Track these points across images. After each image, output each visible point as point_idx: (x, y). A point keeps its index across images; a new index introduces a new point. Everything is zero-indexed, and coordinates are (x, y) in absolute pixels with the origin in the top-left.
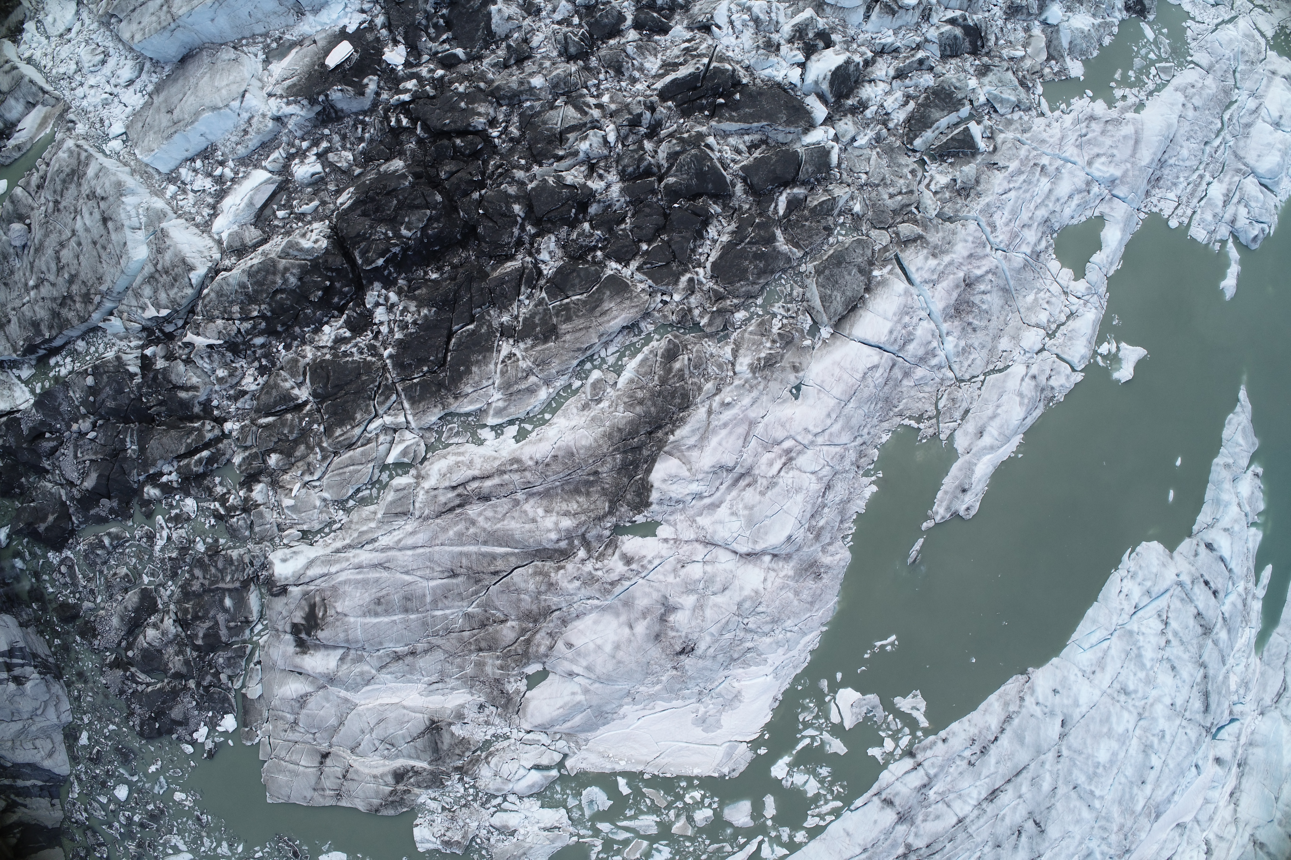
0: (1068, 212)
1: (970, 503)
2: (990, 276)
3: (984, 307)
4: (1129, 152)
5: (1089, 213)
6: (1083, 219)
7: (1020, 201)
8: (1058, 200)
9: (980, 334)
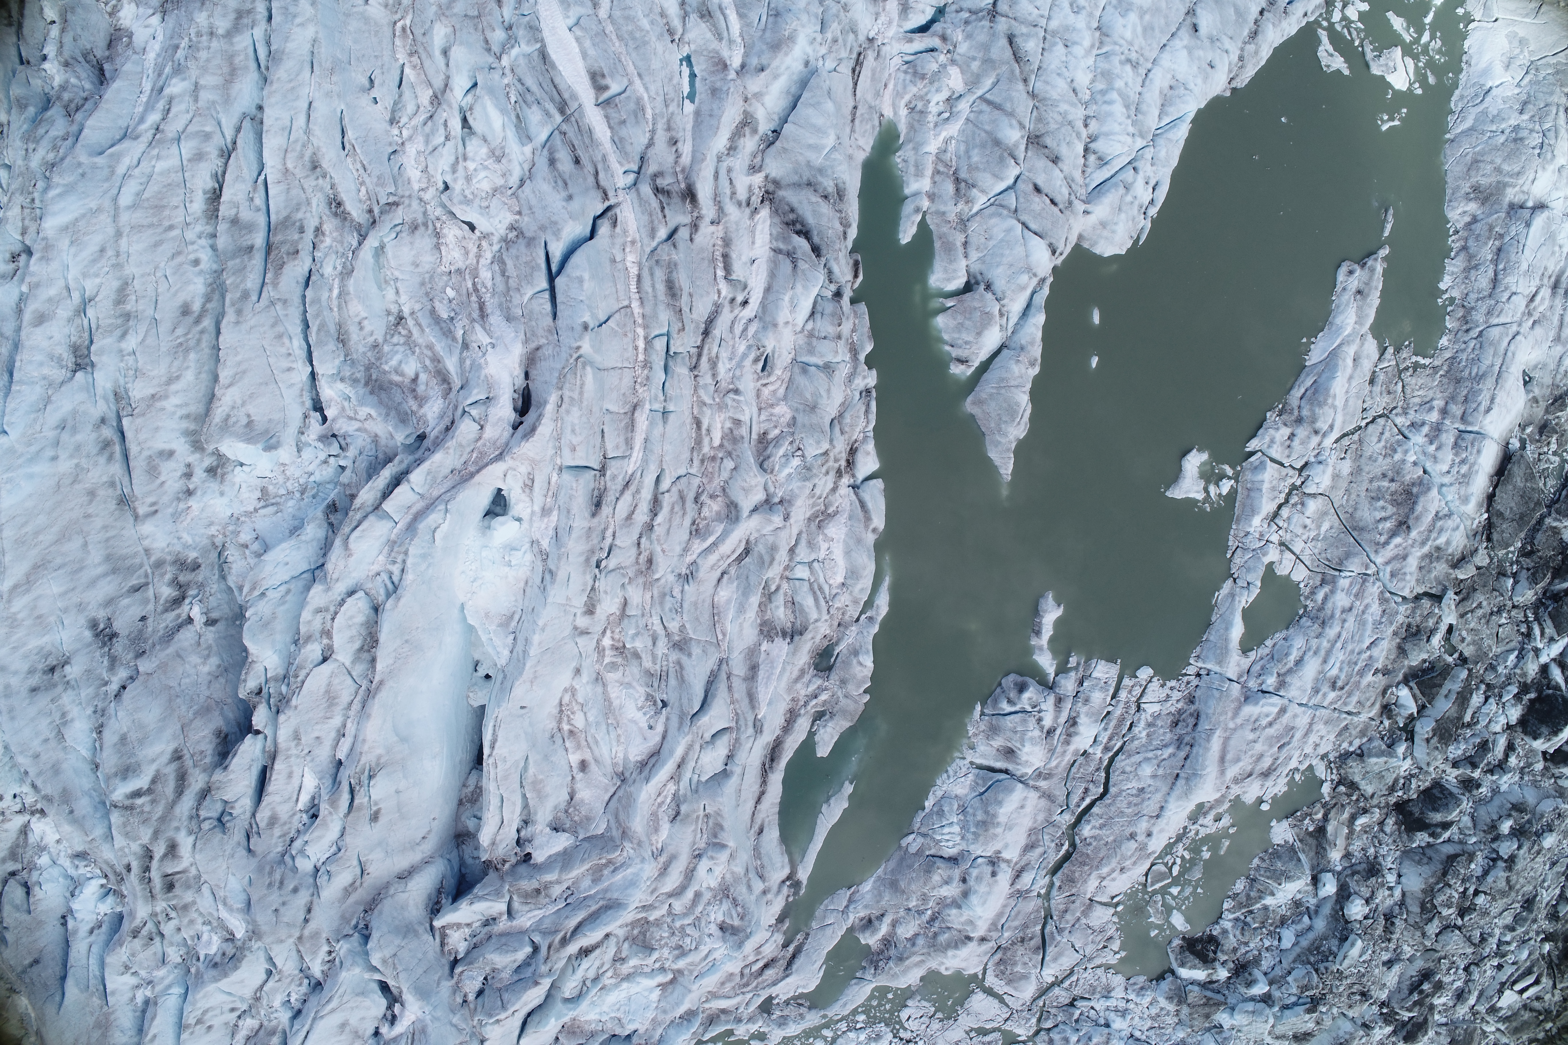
0: (1298, 643)
1: (1351, 279)
2: (1383, 539)
3: (1381, 503)
4: (1232, 742)
5: (1263, 651)
6: (1269, 643)
7: (1356, 638)
8: (1315, 653)
9: (1378, 471)
